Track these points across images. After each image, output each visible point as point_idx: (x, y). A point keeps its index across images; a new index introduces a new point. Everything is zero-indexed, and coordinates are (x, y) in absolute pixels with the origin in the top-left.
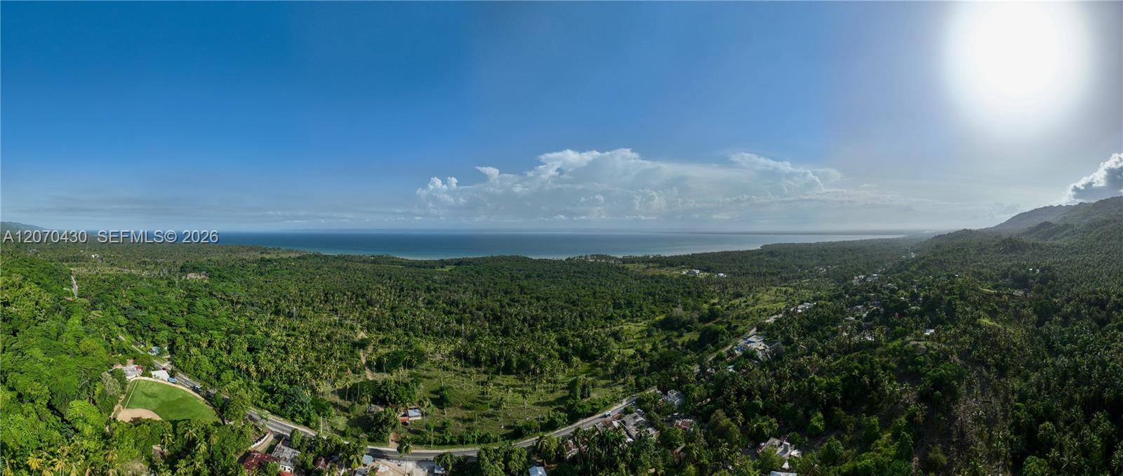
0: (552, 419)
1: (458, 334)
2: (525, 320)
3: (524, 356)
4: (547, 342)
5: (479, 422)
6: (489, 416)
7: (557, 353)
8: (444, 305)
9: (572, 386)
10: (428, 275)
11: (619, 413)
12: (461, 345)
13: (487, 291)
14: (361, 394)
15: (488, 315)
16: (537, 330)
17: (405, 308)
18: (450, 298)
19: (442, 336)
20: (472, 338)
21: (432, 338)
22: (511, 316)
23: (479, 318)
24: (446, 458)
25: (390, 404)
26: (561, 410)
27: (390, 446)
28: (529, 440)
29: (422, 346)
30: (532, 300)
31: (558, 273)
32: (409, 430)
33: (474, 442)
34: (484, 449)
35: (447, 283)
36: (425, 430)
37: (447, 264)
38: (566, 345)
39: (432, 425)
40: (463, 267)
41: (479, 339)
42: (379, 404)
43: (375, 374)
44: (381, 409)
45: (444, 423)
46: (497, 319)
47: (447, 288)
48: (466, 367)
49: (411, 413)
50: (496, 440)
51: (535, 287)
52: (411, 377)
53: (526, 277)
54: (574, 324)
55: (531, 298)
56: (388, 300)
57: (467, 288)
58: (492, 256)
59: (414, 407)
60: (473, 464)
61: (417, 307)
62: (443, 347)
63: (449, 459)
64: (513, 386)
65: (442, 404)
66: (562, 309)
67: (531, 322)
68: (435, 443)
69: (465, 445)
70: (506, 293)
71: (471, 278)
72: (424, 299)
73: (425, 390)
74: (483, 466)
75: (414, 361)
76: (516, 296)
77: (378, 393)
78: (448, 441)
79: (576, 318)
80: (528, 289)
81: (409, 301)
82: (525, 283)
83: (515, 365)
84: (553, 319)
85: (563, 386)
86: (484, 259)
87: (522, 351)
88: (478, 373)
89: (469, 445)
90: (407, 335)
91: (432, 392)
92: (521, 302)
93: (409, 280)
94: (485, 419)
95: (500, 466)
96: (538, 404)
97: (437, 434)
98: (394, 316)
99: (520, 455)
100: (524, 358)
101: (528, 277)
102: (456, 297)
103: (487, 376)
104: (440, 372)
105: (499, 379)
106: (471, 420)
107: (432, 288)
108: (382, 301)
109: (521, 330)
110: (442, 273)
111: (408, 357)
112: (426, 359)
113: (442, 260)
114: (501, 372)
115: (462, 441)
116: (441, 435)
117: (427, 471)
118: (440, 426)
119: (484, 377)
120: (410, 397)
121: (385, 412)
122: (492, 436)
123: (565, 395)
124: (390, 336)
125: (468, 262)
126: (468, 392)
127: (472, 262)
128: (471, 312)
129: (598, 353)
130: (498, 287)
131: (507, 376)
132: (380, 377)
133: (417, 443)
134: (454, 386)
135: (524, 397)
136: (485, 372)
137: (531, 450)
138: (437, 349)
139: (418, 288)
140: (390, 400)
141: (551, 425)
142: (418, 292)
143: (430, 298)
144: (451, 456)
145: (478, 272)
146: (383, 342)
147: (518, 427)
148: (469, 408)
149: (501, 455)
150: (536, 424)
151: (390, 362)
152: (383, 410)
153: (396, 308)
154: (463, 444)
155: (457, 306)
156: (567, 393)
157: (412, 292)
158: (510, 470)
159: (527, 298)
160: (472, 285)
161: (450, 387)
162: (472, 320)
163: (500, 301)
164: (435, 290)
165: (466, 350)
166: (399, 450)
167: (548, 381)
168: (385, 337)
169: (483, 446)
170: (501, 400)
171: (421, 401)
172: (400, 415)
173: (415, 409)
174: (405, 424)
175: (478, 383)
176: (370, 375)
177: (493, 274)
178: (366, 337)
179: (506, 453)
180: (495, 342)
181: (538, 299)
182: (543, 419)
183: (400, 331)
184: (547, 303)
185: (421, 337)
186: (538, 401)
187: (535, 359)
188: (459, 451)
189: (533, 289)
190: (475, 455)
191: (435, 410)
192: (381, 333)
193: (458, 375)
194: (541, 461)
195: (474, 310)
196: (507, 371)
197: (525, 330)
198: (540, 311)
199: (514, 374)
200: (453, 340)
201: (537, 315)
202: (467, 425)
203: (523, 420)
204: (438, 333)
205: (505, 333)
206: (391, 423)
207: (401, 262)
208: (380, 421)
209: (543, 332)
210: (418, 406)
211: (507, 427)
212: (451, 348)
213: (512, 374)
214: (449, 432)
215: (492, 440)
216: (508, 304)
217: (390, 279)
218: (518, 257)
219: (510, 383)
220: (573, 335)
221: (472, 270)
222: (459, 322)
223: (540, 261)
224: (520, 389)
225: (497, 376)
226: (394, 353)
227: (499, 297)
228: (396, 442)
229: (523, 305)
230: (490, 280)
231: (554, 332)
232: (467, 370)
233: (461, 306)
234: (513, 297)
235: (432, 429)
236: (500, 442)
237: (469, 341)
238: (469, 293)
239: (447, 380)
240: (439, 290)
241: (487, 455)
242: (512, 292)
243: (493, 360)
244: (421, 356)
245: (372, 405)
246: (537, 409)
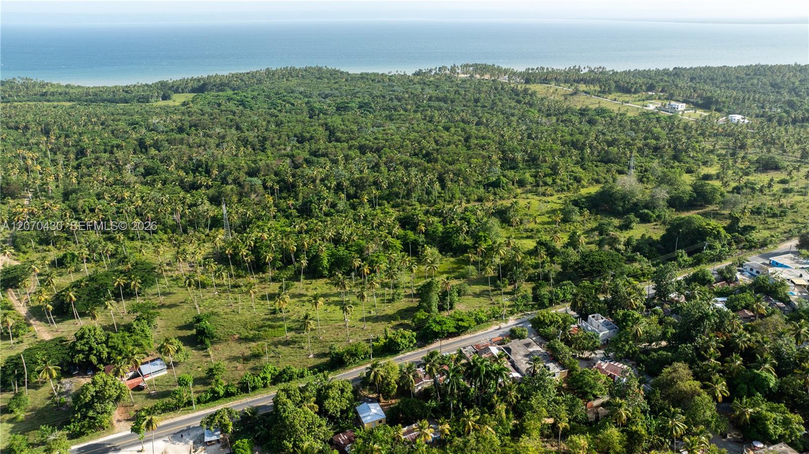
0: (391, 339)
1: (216, 223)
2: (339, 188)
3: (341, 248)
4: (380, 224)
5: (272, 354)
6: (287, 343)
7: (399, 241)
8: (182, 173)
9: (423, 293)
10: (137, 117)
11: (501, 335)
12: (224, 241)
13: (265, 139)
14: (31, 371)
15: (269, 184)
16: (361, 203)
17: (97, 188)
18: (191, 159)
19: (185, 231)
20: (244, 226)
21: (165, 237)
22: (314, 181)
23: (253, 189)
24: (222, 417)
25: (102, 367)
26: (406, 327)
27: (116, 430)
28: (354, 370)
29: (147, 255)
30: (350, 153)
31: (399, 100)
32: (149, 396)
33: (265, 386)
34: (283, 390)
35: (181, 130)
36: (178, 388)
37: (176, 91)
38: (414, 228)
39: (189, 378)
40: (210, 96)
41: (258, 227)
42: (78, 375)
43: (56, 326)
44: (85, 381)
45: (211, 370)
46: (288, 188)
47: (182, 139)
48: (239, 276)
49: (145, 369)
50: (302, 376)
51: (355, 128)
52: (135, 311)
53: (338, 109)
54: (429, 193)
55: (350, 148)
56: (51, 179)
57: (223, 137)
58: (267, 69)
59: (151, 358)
60: (268, 415)
61: (123, 183)
62: (190, 248)
63: (226, 417)
64: (324, 296)
65: (202, 342)
66: (406, 167)
67: (352, 191)
68: (199, 401)
69: (250, 393)
70: (301, 140)
71: (231, 117)
72: (136, 166)
73: (167, 328)
74: (284, 412)
75: (135, 284)
76: (322, 145)
77: (73, 357)
78: (222, 393)
79: (431, 182)
80: (343, 132)
81: (103, 173)
82: (336, 121)
83: (325, 263)
84: (391, 185)
85: (409, 292)
86: (252, 75)
87: (337, 241)
88: (261, 282)
89: (257, 392)
90: (111, 239)
91: (181, 328)
92: (332, 157)
93: (93, 131)
94: (281, 348)
95: (311, 408)
96: (368, 319)
97: (199, 388)
98: (75, 210)
99: (342, 391)
100: (342, 251)
101: (341, 109)
102: (202, 156)
103: (278, 285)
104: (192, 293)
105: (300, 286)
106: (257, 356)
107: (149, 142)
108: (38, 182)
109: (333, 206)
110: (167, 111)
111: (121, 281)
112: (160, 276)
113: (163, 84)
114: (302, 277)
115: (245, 388)
116: (208, 388)
117: (191, 442)
118: (204, 375)
119: (274, 287)
120: (140, 345)
121: (94, 383)
122: (296, 370)
123: (412, 305)
124: (73, 248)
125: (222, 85)
126: (247, 315)
127: (227, 85)
128: (236, 181)
129: (469, 242)
130: (285, 130)
131: (314, 281)
132: (68, 329)
133: (167, 409)
134: (220, 310)
135: (344, 309)
136: (274, 280)
137: (358, 383)
138: (180, 255)
139: (119, 146)
140: (100, 360)
141: (390, 348)
142: (119, 154)
143: (148, 163)
144: (230, 413)
145: (242, 103)
146: (60, 263)
147: (337, 354)
148: (252, 340)
149: (311, 393)
150: (367, 347)
151: (84, 297)
152: (89, 380)
153: (74, 191)
154: (247, 392)
155: (208, 172)
156: (415, 302)
157: (107, 155)
158: (327, 411)
159: (342, 149)
160: (233, 131)
161: (213, 314)
162: (241, 195)
163: (292, 156)
164: (157, 146)
165: (236, 248)
166: (136, 430)
167: (384, 285)
168: (61, 254)
169: (282, 386)
170: (306, 317)
171: (162, 346)
172: (125, 379)
173: (152, 361)
174: (138, 388)
175: (263, 298)
176: (44, 332)
177: (274, 105)
178: (16, 263)
179: (319, 391)
180: (288, 229)
181: (363, 149)
182: (377, 340)
183: (94, 236)
184: (380, 157)
185: (143, 238)
186: (369, 315)
187: (361, 251)
188: (241, 404)
189: (352, 132)
190: (270, 402)
191: (191, 355)
192: (51, 247)
193: (225, 291)
194: (375, 396)
195: (243, 177)
196: (313, 272)
197: (341, 205)
198: (366, 171)
199: (325, 277)
200: (208, 235)
201: (361, 178)
202: (251, 364)
203: (344, 344)
204: (177, 226)
205: (305, 211)
206: (110, 396)
207: (66, 94)
208: (87, 400)
209: (373, 207)
210: (158, 355)
211: (318, 356)
212: (207, 248)
213: (322, 276)
214: (221, 381)
215: (295, 376)
216: (306, 160)
217: (47, 132)
218: (320, 69)
219: (319, 291)
220: (427, 212)
221: (229, 99)
222: (215, 201)
223: (363, 77)
224: (336, 299)
225: (296, 283)
226: (91, 279)
227: (289, 149)
228: (128, 420)
229: (335, 162)
230: (268, 117)
231: (393, 207)
232: (241, 281)
233: (215, 172)
234: (313, 147)
235: (191, 384)
236: (310, 378)
237: (239, 232)
238: (230, 147)
239: (206, 303)
240: (166, 144)
241: (289, 397)
242: (312, 138)
243: (287, 259)
244: (149, 275)
245: (63, 380)
246: (368, 326)
